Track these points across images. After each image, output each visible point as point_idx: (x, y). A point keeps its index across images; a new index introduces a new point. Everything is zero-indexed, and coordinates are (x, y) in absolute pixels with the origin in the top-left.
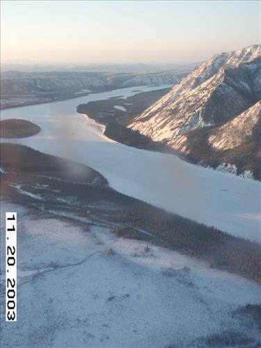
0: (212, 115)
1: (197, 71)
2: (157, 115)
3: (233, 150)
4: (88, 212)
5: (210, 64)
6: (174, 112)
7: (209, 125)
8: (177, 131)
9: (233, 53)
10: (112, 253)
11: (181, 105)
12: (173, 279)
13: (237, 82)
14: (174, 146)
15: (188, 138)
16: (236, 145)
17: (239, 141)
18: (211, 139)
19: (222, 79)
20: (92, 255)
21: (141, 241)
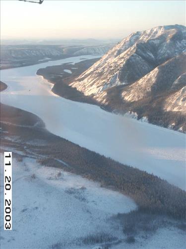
0: (126, 77)
1: (119, 44)
2: (89, 77)
3: (137, 102)
4: (25, 147)
5: (128, 40)
6: (100, 74)
7: (124, 84)
8: (101, 88)
9: (145, 32)
10: (34, 177)
11: (106, 69)
12: (72, 196)
13: (145, 53)
14: (97, 99)
15: (107, 93)
16: (140, 99)
17: (142, 95)
18: (123, 94)
19: (135, 51)
20: (20, 178)
21: (56, 168)
